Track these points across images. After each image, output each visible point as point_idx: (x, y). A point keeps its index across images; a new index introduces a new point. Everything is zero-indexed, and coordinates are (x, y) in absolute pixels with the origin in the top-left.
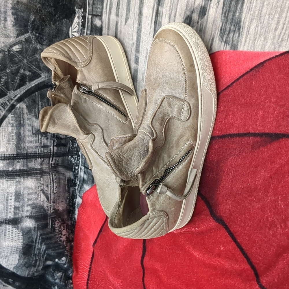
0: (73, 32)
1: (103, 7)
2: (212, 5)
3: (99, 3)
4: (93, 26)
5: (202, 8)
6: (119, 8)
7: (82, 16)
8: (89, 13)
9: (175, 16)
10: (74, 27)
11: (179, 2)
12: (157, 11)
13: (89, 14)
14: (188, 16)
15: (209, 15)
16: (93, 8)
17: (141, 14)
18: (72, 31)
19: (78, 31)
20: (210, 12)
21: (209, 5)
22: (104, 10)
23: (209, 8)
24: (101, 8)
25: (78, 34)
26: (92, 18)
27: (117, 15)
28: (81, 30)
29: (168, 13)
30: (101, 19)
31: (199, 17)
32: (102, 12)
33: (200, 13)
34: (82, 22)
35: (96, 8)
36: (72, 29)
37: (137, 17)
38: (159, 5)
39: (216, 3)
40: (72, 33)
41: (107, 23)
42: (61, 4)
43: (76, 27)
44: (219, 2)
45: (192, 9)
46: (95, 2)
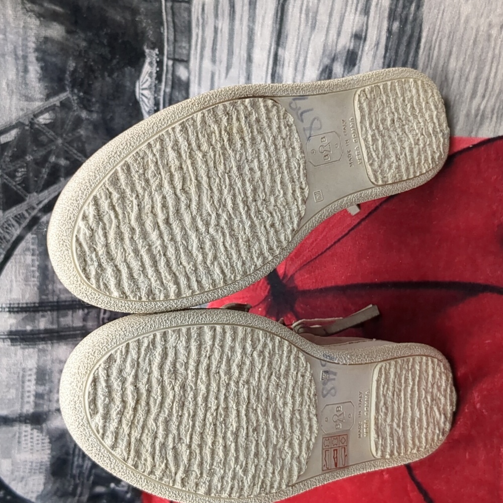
0: (143, 89)
1: (190, 47)
2: (366, 48)
3: (184, 39)
4: (176, 80)
5: (350, 53)
6: (216, 49)
7: (157, 62)
8: (169, 56)
9: (304, 66)
10: (144, 81)
11: (311, 42)
12: (276, 55)
13: (168, 58)
14: (327, 67)
15: (361, 66)
16: (174, 48)
17: (250, 59)
18: (141, 88)
19: (150, 88)
20: (363, 62)
21: (361, 49)
22: (192, 52)
23: (362, 53)
24: (187, 48)
25: (151, 92)
26: (173, 65)
27: (214, 61)
28: (155, 86)
29: (293, 60)
30: (187, 67)
31: (344, 68)
32: (189, 55)
33: (346, 63)
34: (157, 72)
35: (180, 47)
36: (141, 84)
37: (245, 66)
38: (278, 44)
39: (373, 46)
40: (141, 92)
41: (197, 74)
42: (120, 41)
43: (147, 80)
44: (377, 44)
45: (333, 55)
46: (178, 38)
